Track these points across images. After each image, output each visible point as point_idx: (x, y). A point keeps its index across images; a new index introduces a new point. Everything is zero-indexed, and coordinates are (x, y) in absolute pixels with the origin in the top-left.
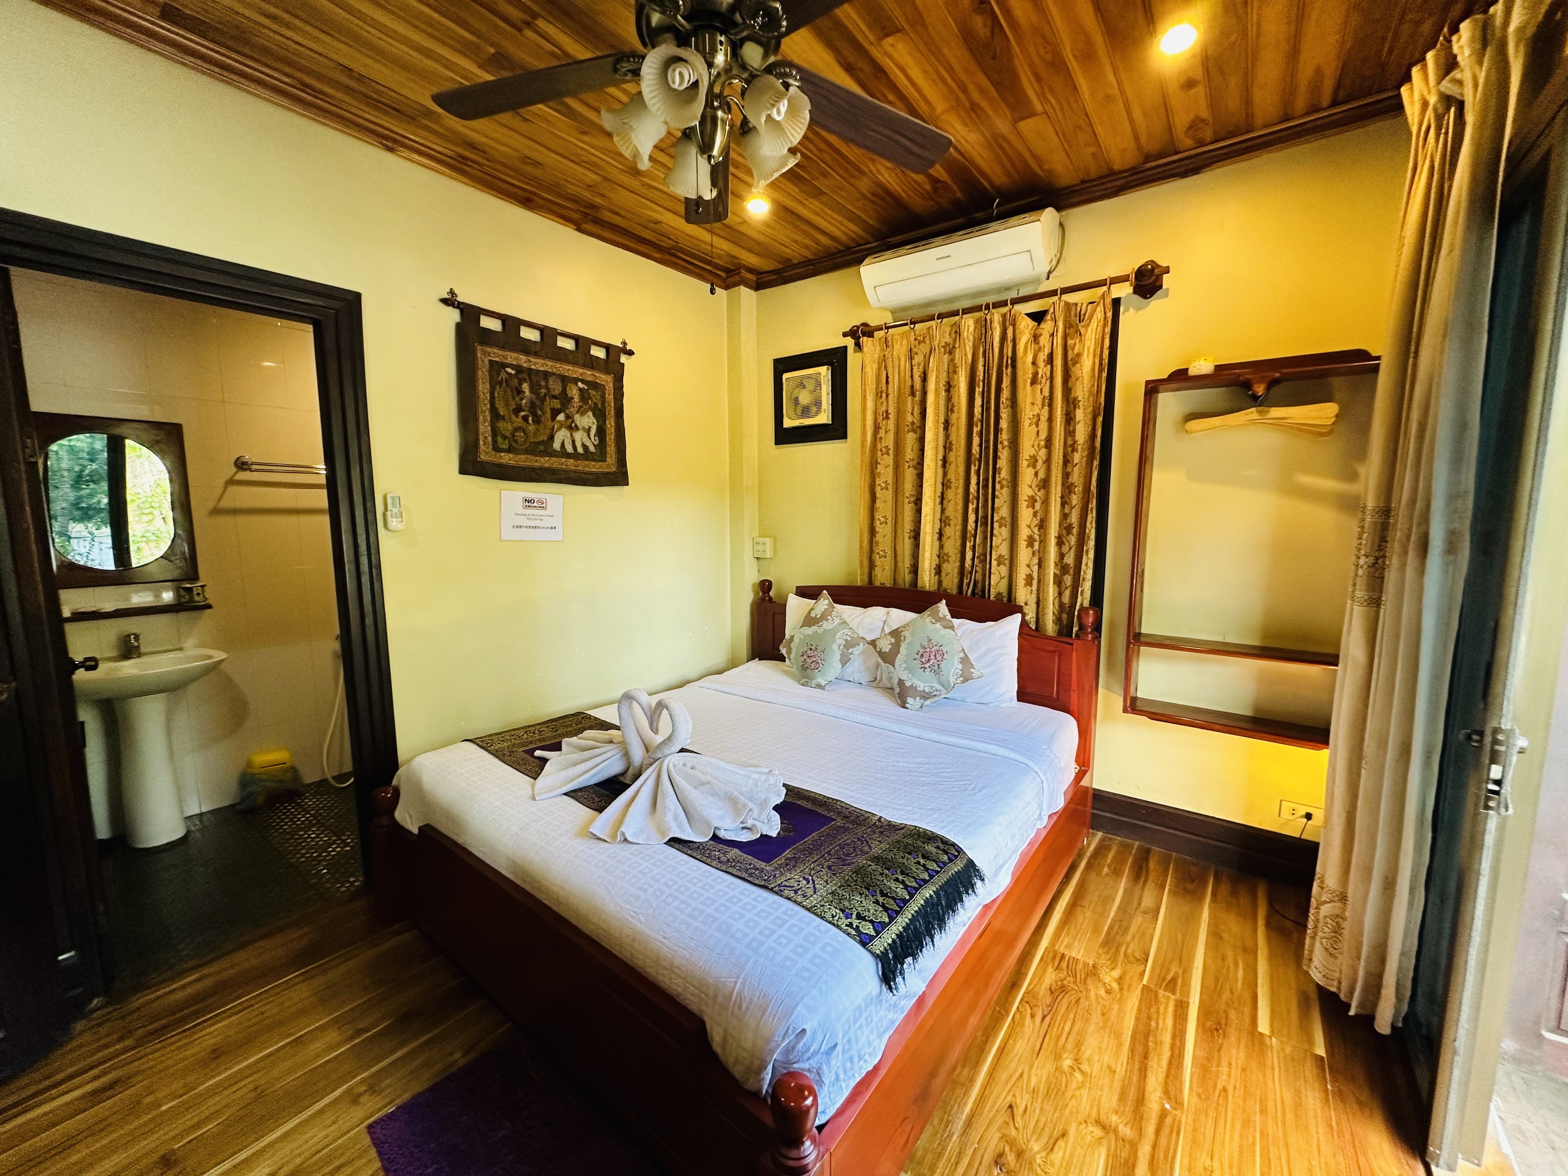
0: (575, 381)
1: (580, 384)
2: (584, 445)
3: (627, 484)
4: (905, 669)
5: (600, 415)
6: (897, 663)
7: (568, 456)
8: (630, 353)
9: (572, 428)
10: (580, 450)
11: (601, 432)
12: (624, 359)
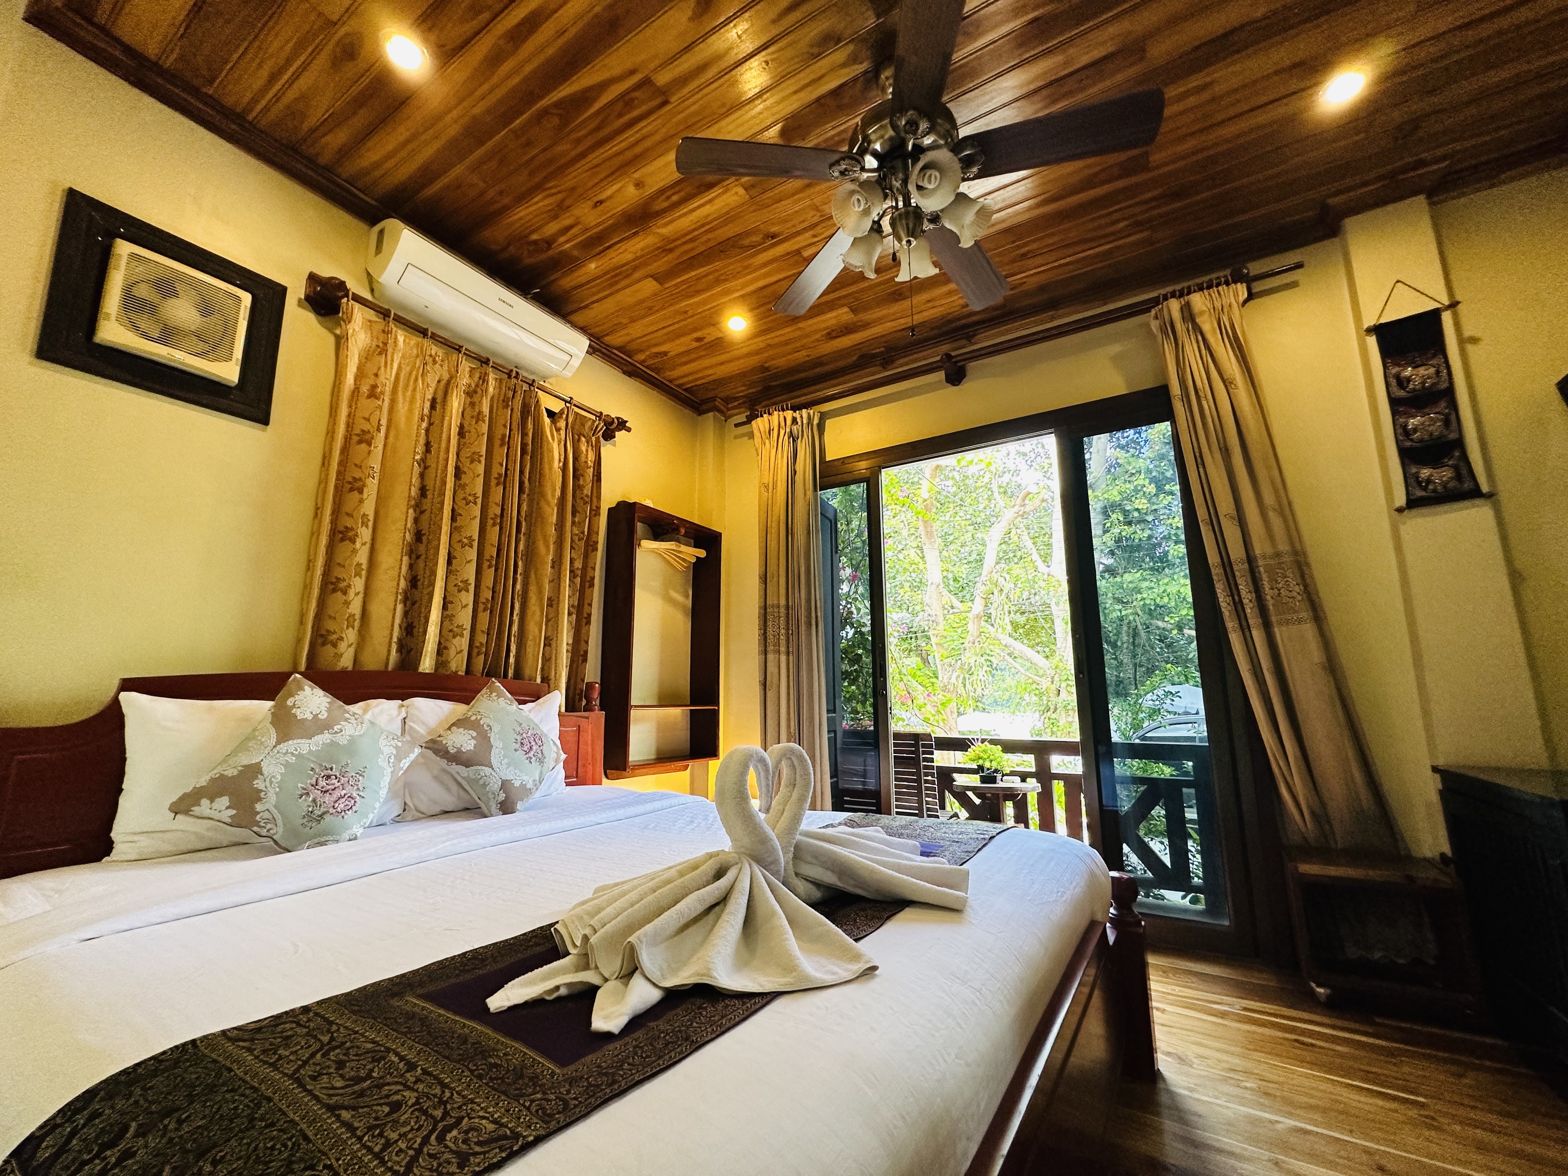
4: (509, 765)
6: (494, 761)
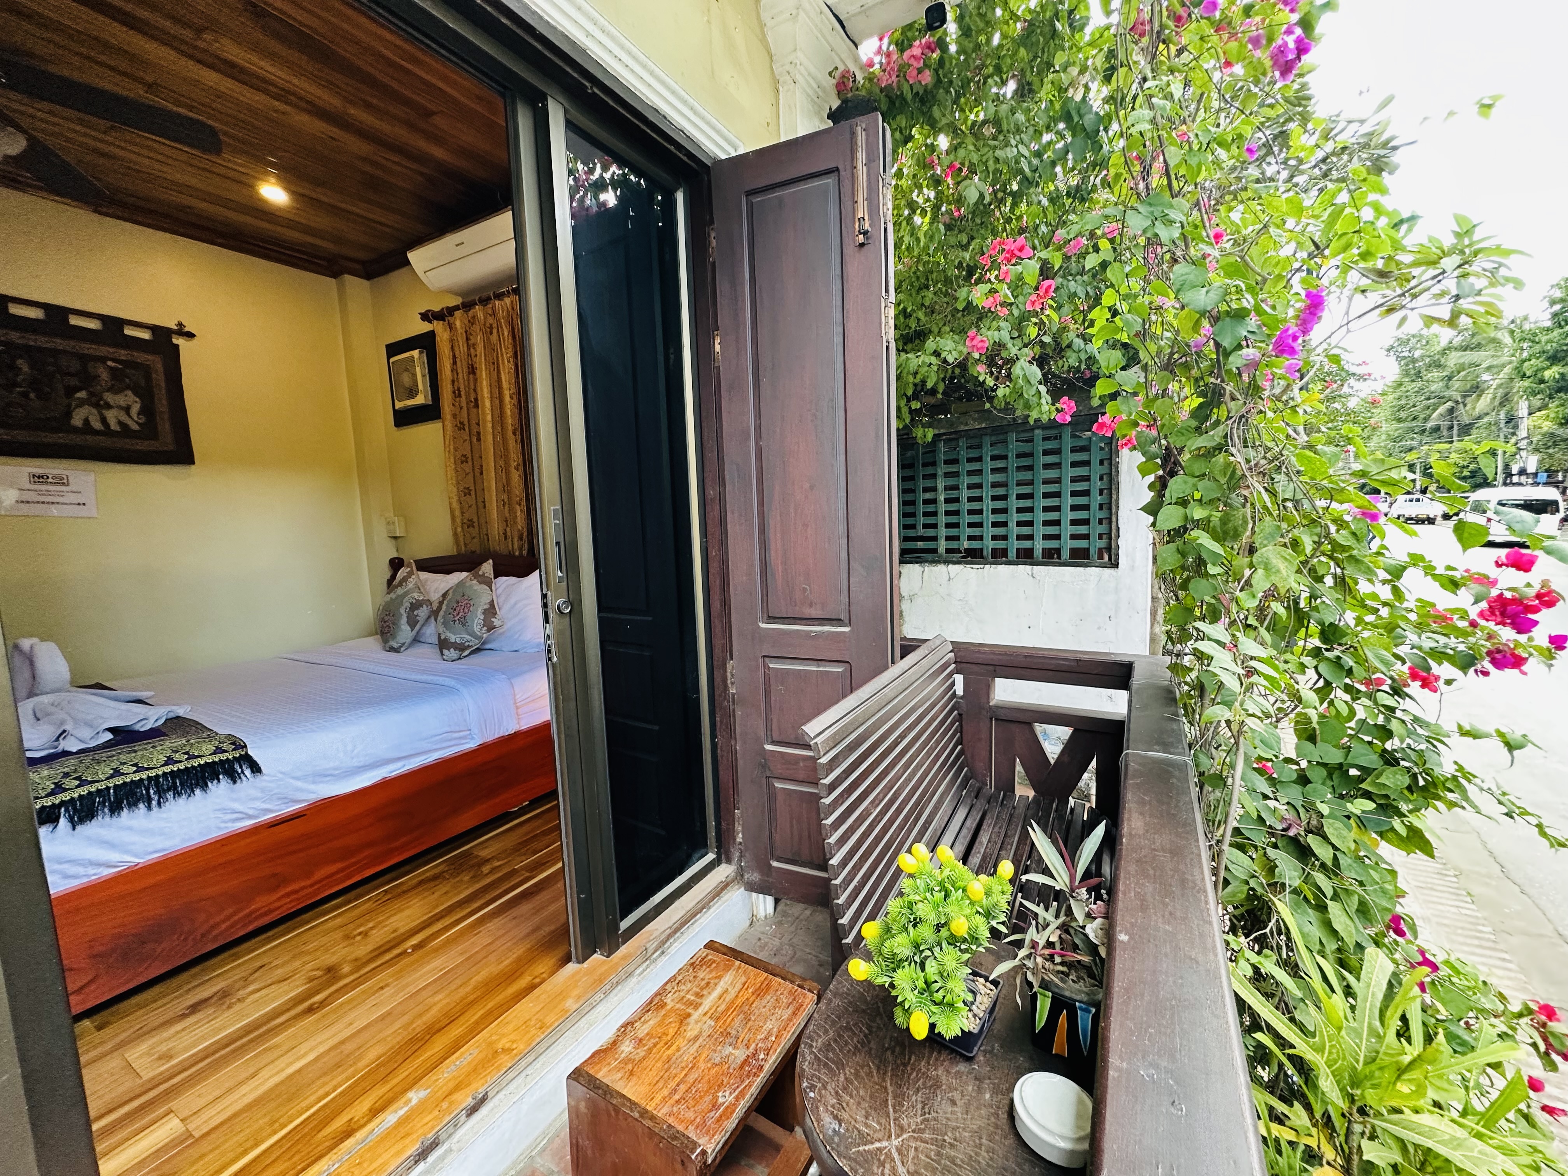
0: (103, 360)
1: (110, 363)
2: (120, 423)
3: (193, 463)
4: (443, 623)
5: (146, 394)
6: (439, 619)
7: (97, 433)
8: (190, 335)
9: (101, 405)
10: (114, 426)
11: (147, 410)
12: (177, 340)
